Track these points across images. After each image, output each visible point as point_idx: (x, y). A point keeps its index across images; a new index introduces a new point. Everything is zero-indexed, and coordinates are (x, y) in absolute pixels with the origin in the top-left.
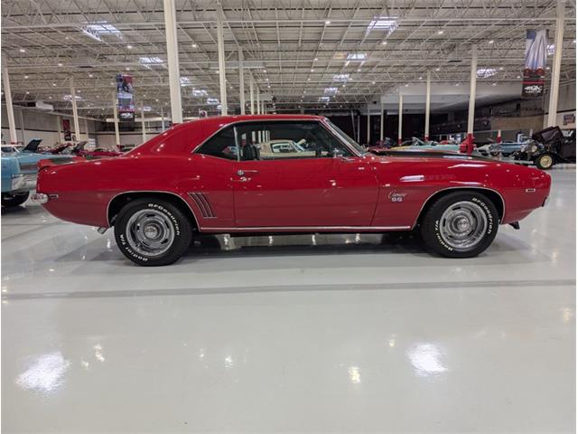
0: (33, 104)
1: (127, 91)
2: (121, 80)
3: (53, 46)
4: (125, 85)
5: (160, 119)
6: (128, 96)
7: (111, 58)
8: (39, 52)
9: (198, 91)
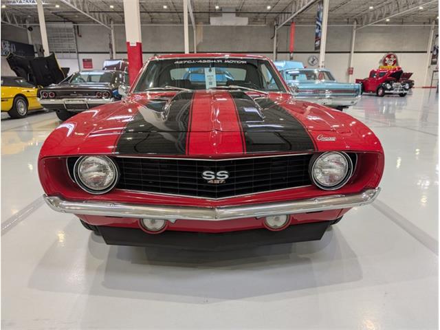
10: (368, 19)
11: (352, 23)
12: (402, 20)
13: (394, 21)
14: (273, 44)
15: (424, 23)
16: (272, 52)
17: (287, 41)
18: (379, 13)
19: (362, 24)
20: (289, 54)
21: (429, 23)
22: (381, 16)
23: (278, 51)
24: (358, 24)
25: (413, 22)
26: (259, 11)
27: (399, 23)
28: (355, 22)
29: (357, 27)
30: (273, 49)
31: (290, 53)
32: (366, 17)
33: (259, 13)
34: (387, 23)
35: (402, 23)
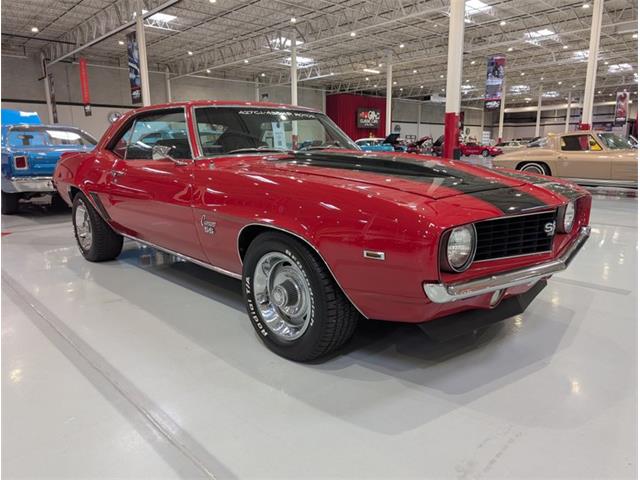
0: (428, 98)
1: (498, 77)
2: (492, 64)
3: (428, 37)
4: (496, 69)
5: (566, 106)
6: (497, 82)
7: (490, 39)
8: (417, 46)
9: (616, 66)
10: (185, 66)
11: (163, 70)
12: (223, 73)
13: (215, 73)
14: (44, 89)
15: (248, 80)
16: (45, 102)
17: (68, 86)
18: (198, 61)
19: (177, 72)
20: (82, 107)
21: (253, 80)
22: (201, 65)
23: (57, 100)
24: (170, 71)
25: (235, 77)
26: (14, 33)
27: (221, 77)
28: (168, 70)
29: (171, 76)
30: (45, 97)
31: (84, 105)
32: (182, 64)
33: (12, 36)
34: (207, 75)
35: (225, 77)
